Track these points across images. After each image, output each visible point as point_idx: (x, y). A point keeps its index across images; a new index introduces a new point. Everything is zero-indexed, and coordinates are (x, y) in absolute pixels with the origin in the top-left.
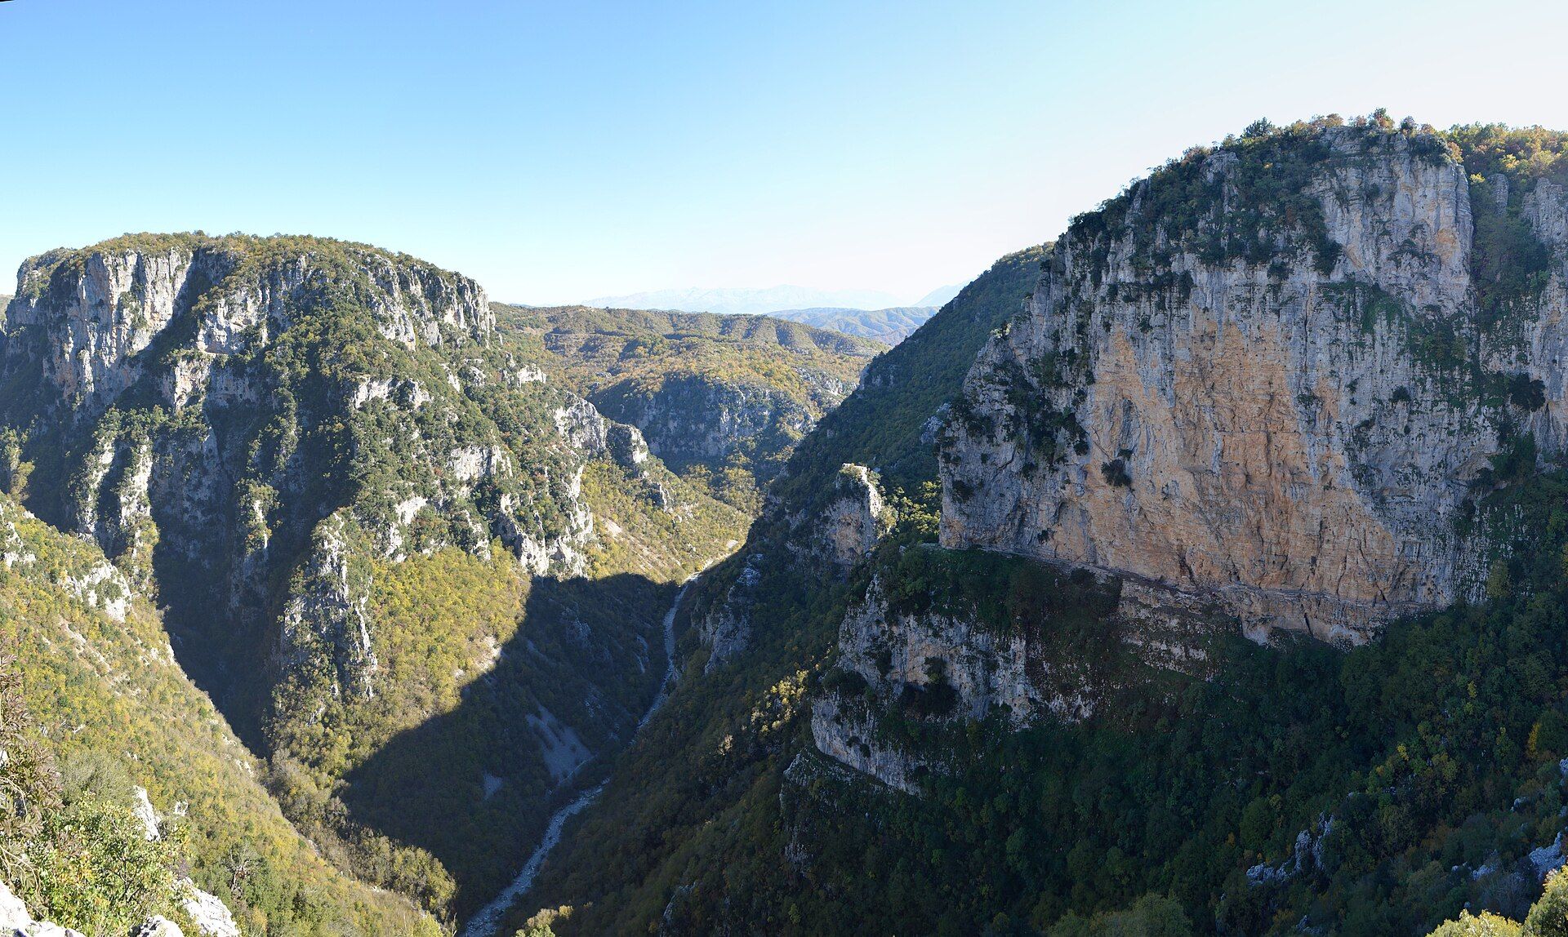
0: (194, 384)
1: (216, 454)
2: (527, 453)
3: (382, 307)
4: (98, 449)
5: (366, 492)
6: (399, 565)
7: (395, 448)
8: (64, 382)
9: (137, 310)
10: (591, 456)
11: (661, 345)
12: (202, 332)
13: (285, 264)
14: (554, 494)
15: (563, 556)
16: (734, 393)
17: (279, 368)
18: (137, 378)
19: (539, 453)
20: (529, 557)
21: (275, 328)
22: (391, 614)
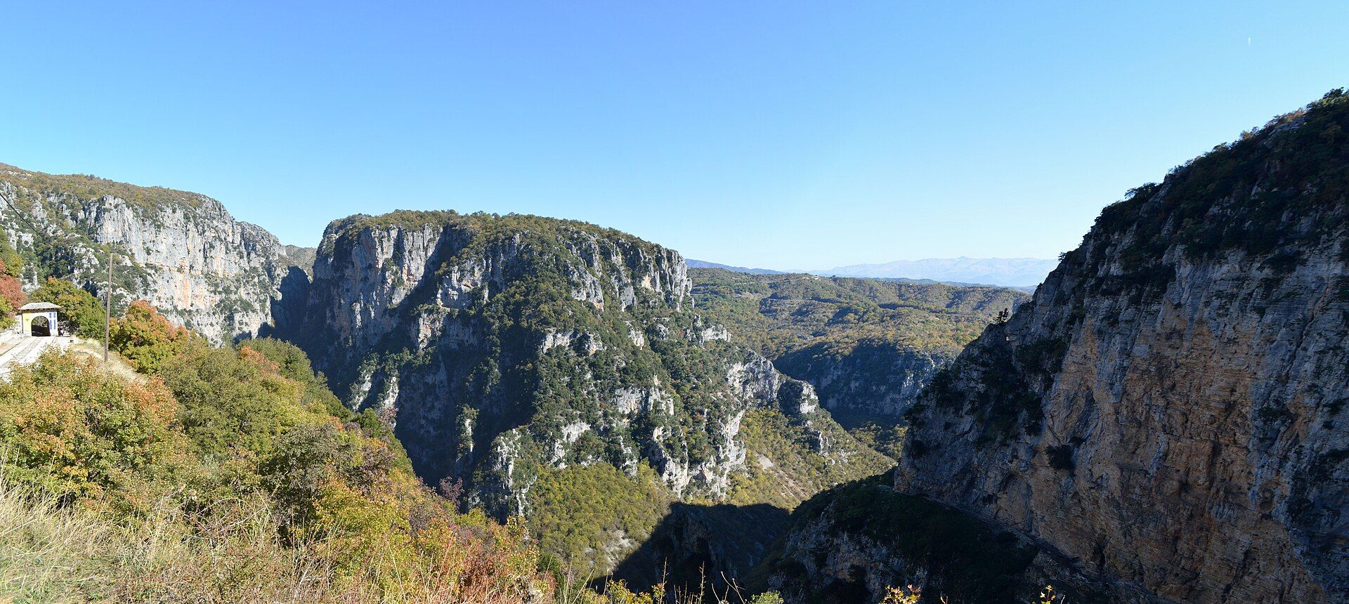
0: (433, 332)
1: (446, 384)
2: (692, 397)
3: (576, 276)
4: (360, 379)
5: (540, 416)
6: (560, 471)
7: (570, 386)
8: (341, 328)
9: (397, 273)
10: (760, 405)
11: (873, 313)
12: (440, 291)
13: (503, 240)
14: (708, 430)
15: (704, 477)
16: (924, 360)
17: (492, 321)
18: (395, 325)
19: (703, 398)
20: (670, 474)
21: (494, 290)
22: (546, 503)
